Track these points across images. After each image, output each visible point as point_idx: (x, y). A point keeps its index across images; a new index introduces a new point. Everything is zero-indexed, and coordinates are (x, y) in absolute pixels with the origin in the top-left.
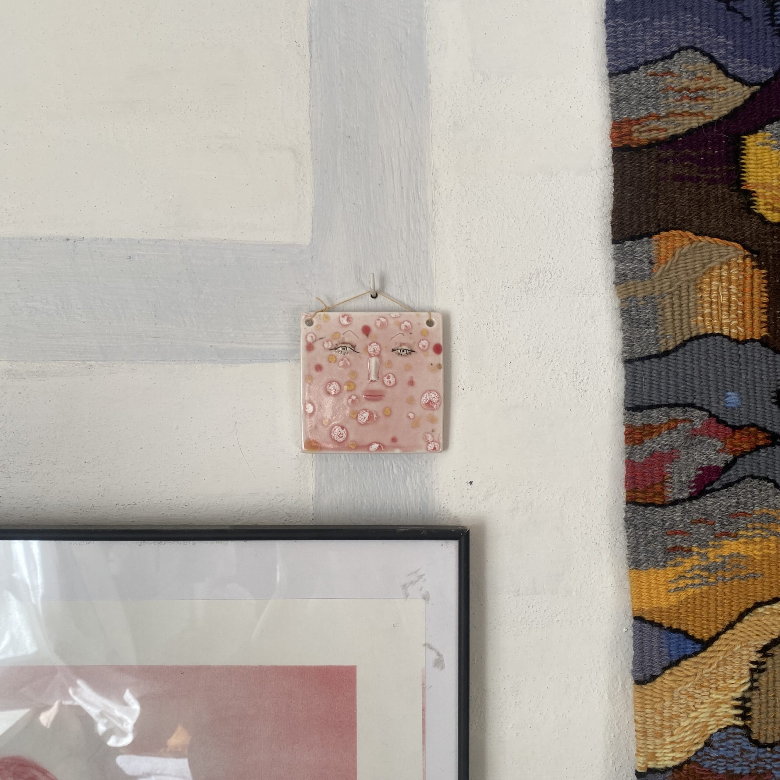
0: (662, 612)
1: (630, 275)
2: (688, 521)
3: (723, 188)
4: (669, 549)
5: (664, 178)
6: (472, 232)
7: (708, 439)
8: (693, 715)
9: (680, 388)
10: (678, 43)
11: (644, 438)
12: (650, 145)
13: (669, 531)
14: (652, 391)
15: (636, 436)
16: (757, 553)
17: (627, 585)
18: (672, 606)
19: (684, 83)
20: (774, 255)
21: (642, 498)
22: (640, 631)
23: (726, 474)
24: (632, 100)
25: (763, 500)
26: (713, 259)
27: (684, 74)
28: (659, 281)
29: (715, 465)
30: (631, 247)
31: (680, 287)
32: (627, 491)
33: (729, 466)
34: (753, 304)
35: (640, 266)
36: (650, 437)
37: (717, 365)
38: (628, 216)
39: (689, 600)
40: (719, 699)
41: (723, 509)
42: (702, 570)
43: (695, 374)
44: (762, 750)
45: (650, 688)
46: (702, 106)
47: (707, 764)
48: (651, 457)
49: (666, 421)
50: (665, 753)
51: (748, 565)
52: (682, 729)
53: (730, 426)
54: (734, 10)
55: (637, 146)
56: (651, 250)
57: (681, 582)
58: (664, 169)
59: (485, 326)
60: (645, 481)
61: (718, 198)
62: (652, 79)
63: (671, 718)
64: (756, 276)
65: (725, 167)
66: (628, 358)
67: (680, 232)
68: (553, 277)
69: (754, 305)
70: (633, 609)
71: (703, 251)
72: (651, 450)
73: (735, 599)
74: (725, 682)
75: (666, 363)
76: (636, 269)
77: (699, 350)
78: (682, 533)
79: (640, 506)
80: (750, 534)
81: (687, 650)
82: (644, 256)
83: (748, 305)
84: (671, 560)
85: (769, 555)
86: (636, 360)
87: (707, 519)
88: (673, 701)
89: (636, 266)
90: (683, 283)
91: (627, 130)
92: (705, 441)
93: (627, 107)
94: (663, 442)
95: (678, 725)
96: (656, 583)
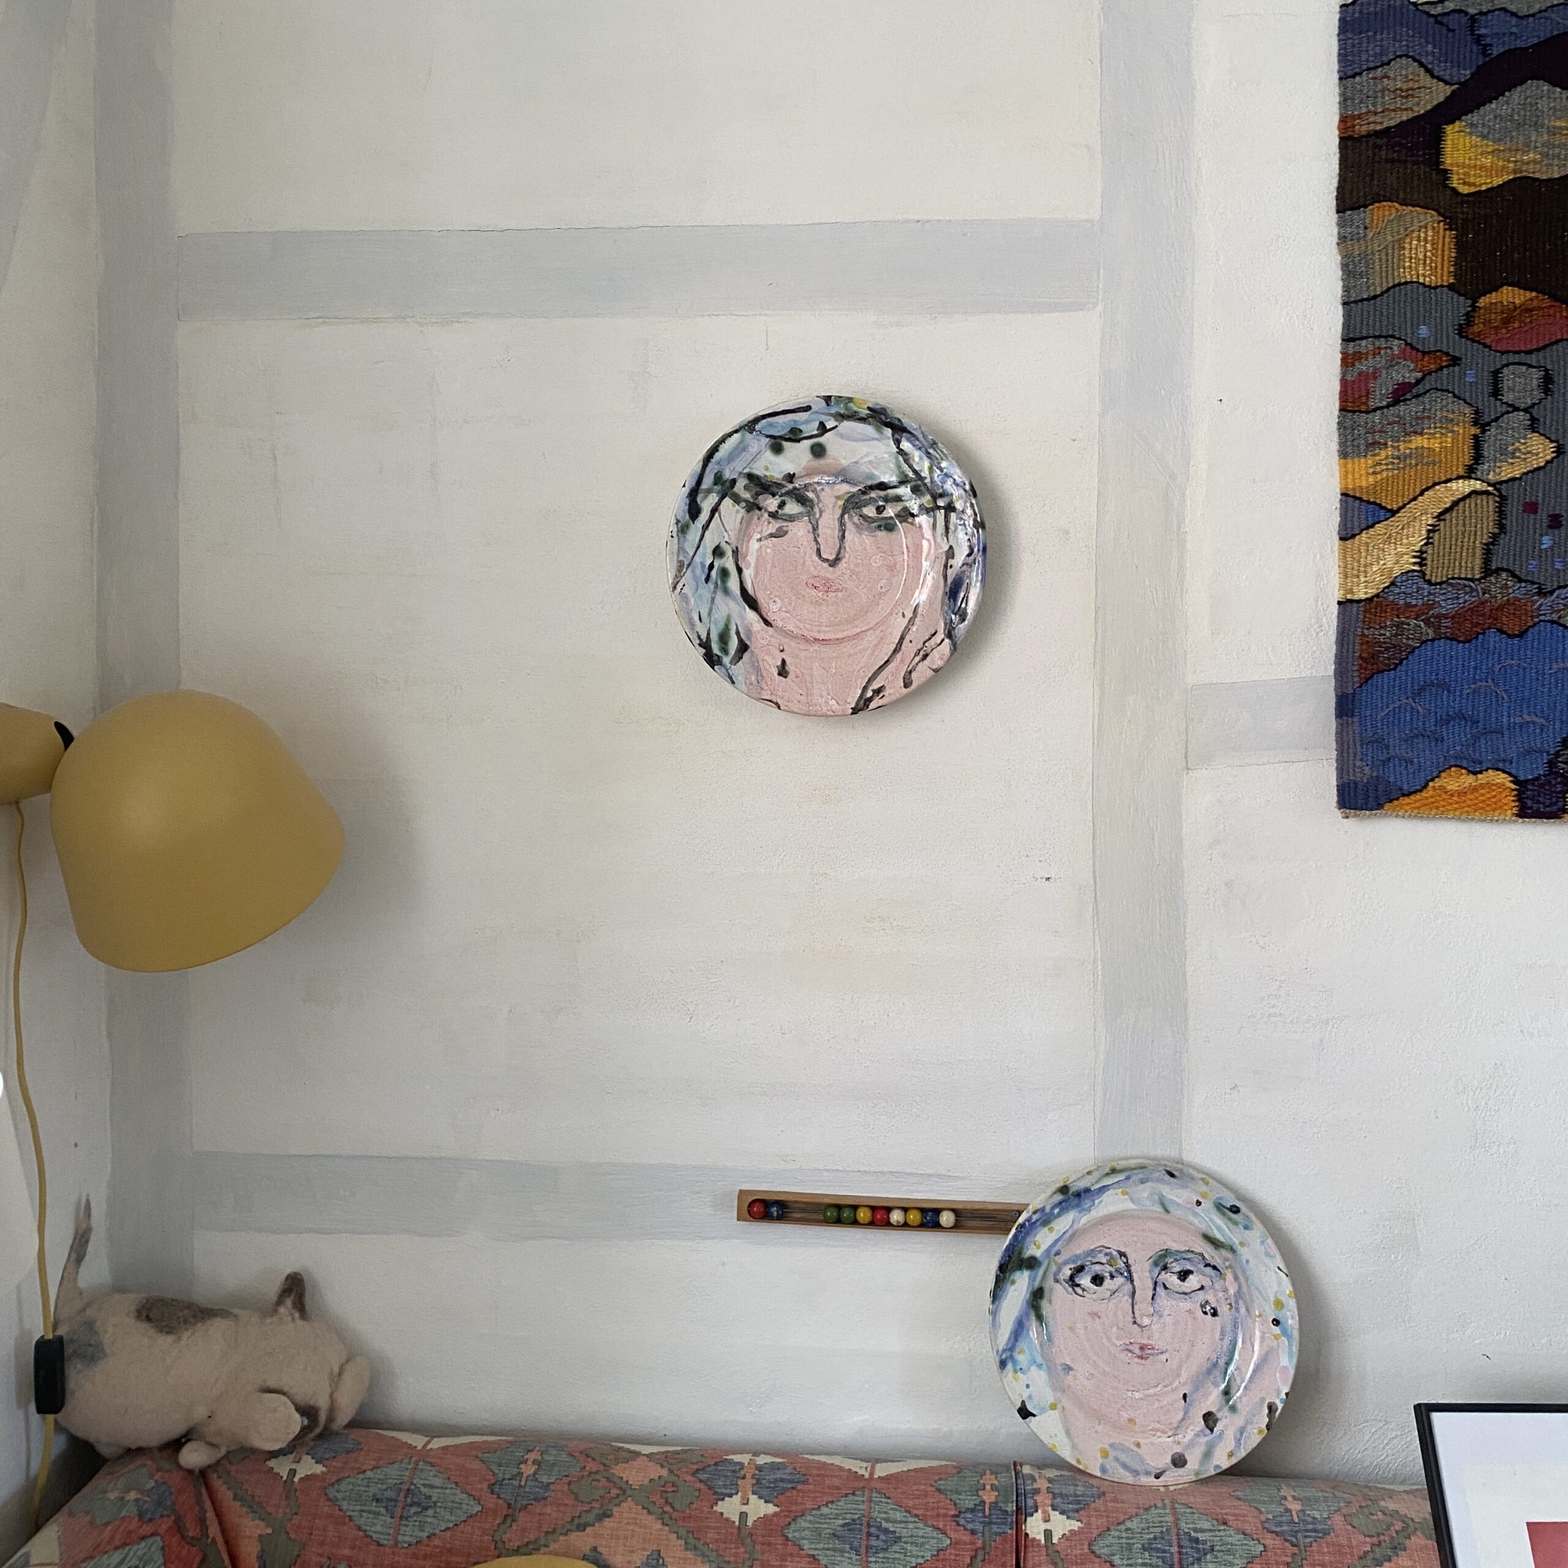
0: (1363, 490)
1: (1349, 237)
2: (1385, 423)
3: (1425, 168)
4: (1370, 443)
5: (1378, 161)
7: (1403, 362)
8: (1382, 562)
9: (1383, 324)
10: (1395, 52)
11: (1355, 362)
12: (1369, 135)
13: (1370, 431)
14: (1363, 326)
15: (1349, 361)
16: (1437, 446)
17: (1338, 471)
18: (1370, 485)
19: (1398, 84)
20: (1463, 220)
21: (1350, 407)
22: (1345, 503)
23: (1416, 388)
24: (1355, 99)
25: (1444, 406)
26: (1414, 224)
27: (1399, 77)
28: (1371, 242)
29: (1408, 381)
30: (1350, 215)
31: (1387, 245)
32: (1341, 403)
33: (1418, 382)
34: (1444, 258)
35: (1357, 230)
36: (1360, 361)
37: (1413, 306)
38: (1349, 192)
39: (1383, 481)
40: (1403, 551)
41: (1412, 414)
42: (1394, 458)
43: (1395, 313)
44: (1432, 587)
45: (1351, 543)
46: (1411, 103)
48: (1359, 376)
49: (1372, 349)
50: (1360, 589)
51: (1430, 455)
52: (1374, 573)
53: (1422, 352)
54: (1441, 24)
55: (1358, 137)
56: (1366, 218)
57: (1378, 467)
58: (1379, 154)
60: (1354, 394)
61: (1420, 176)
63: (1366, 566)
64: (1447, 236)
65: (1427, 151)
66: (1345, 301)
67: (1389, 203)
70: (1341, 488)
71: (1406, 218)
72: (1359, 371)
73: (1418, 480)
74: (1408, 540)
75: (1373, 304)
76: (1354, 233)
77: (1400, 294)
78: (1380, 431)
79: (1349, 412)
80: (1432, 432)
81: (1380, 516)
82: (1361, 222)
83: (1439, 259)
84: (1371, 451)
85: (1446, 447)
86: (1352, 302)
87: (1400, 421)
88: (1368, 553)
89: (1354, 230)
90: (1390, 243)
91: (1350, 124)
92: (1401, 363)
93: (1352, 106)
94: (1369, 365)
95: (1370, 570)
96: (1359, 468)
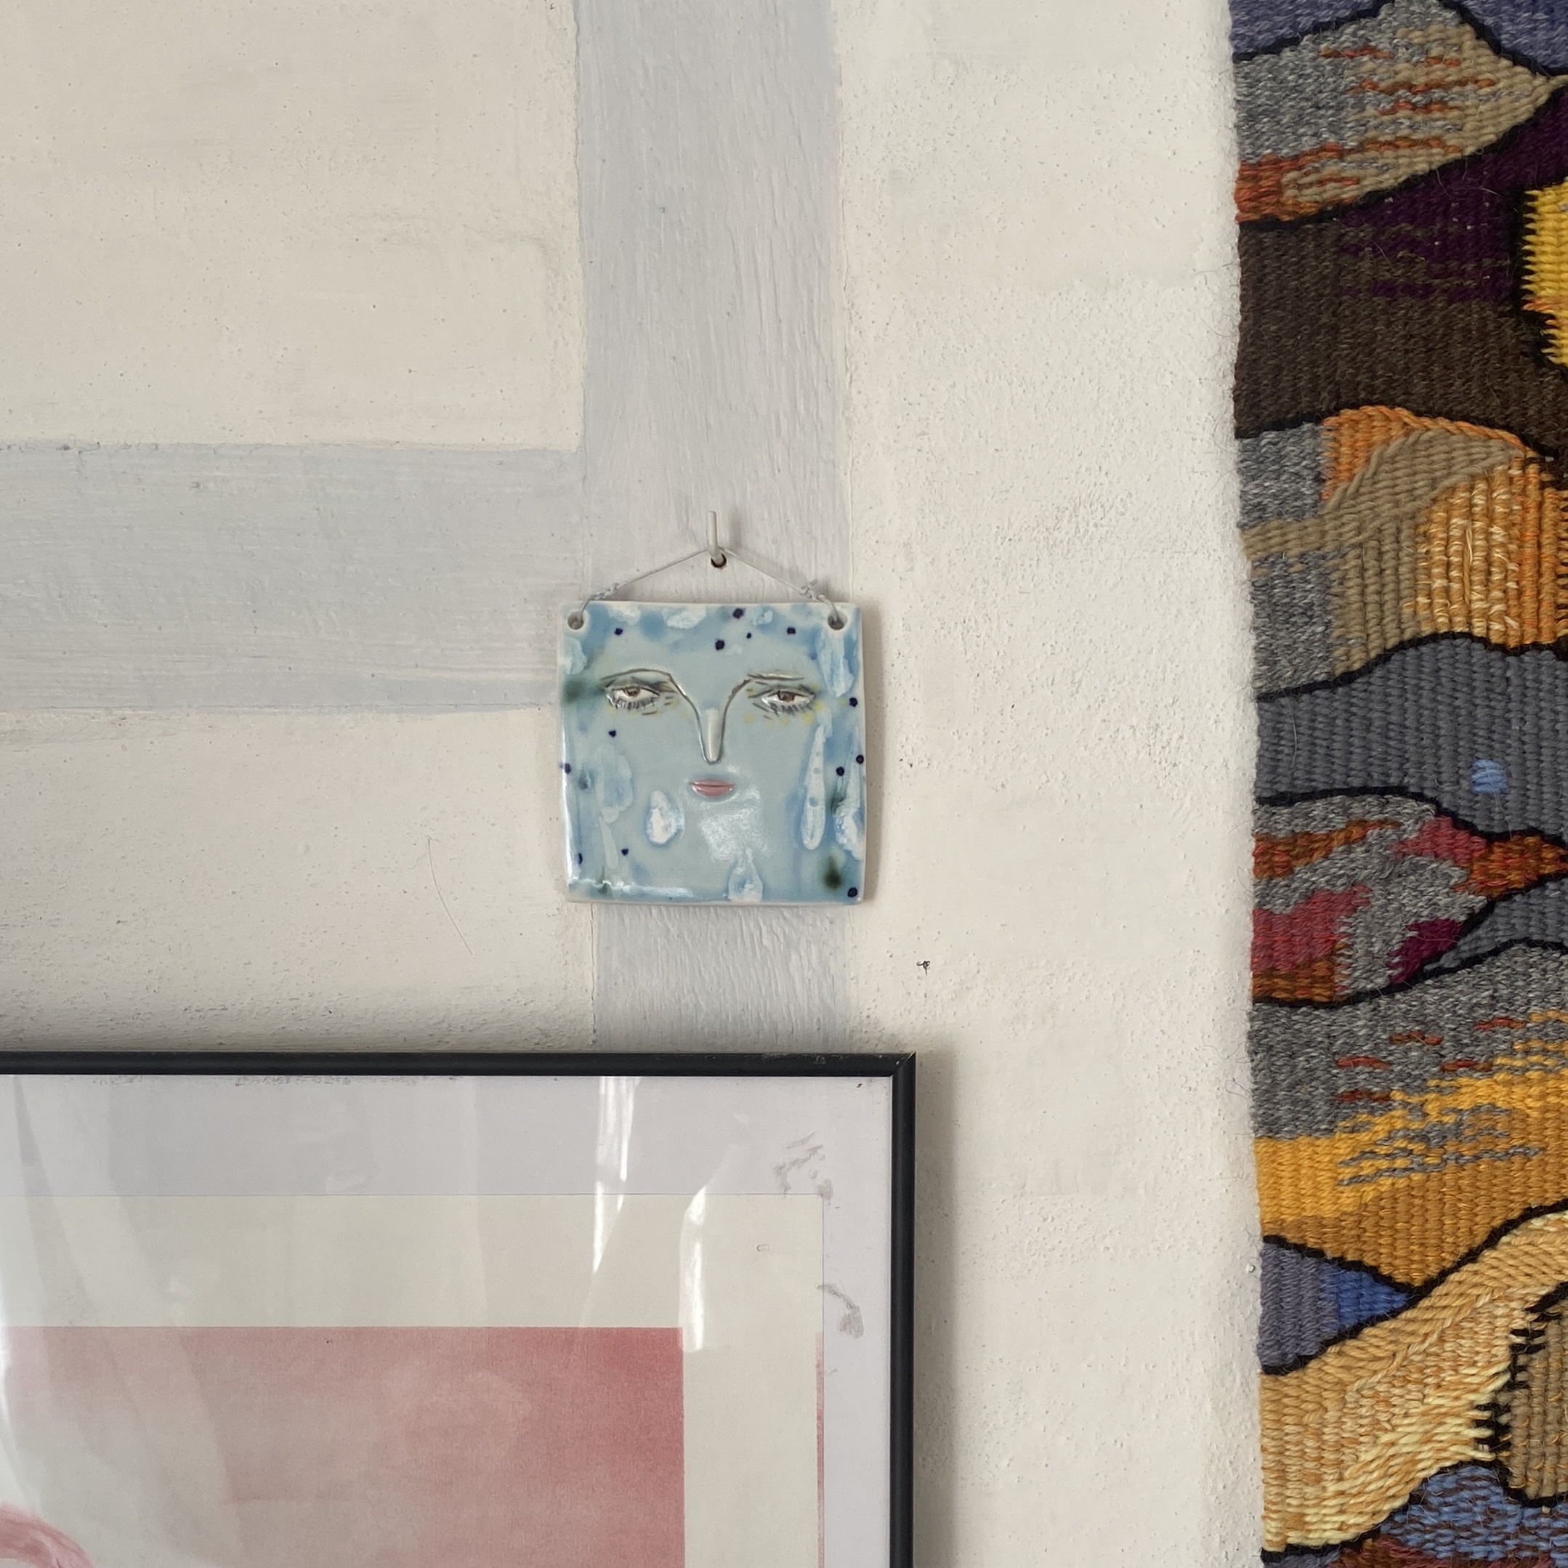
0: (1325, 1226)
1: (1272, 507)
2: (1384, 1037)
3: (1482, 309)
4: (1342, 1095)
5: (1351, 289)
6: (931, 417)
7: (1432, 862)
8: (1386, 1438)
9: (1374, 753)
11: (1294, 863)
12: (1323, 215)
13: (1342, 1060)
14: (1315, 760)
15: (1276, 859)
16: (1531, 1105)
17: (1250, 1169)
18: (1344, 1213)
19: (1401, 71)
21: (1285, 990)
22: (1276, 1266)
23: (1469, 938)
24: (1283, 114)
25: (1548, 991)
26: (1454, 469)
27: (1402, 50)
28: (1335, 519)
29: (1446, 917)
30: (1275, 444)
31: (1380, 531)
32: (1255, 976)
33: (1475, 920)
34: (1540, 566)
35: (1295, 486)
36: (1308, 859)
37: (1457, 703)
38: (1270, 376)
40: (1442, 1406)
41: (1461, 1012)
42: (1411, 1140)
43: (1407, 723)
44: (1530, 1512)
45: (1294, 1382)
46: (1439, 123)
47: (1414, 1539)
48: (1307, 903)
49: (1342, 826)
50: (1325, 1515)
51: (1513, 1129)
52: (1362, 1467)
53: (1482, 834)
55: (1292, 218)
56: (1320, 450)
57: (1366, 1164)
58: (1351, 268)
59: (960, 627)
61: (1470, 331)
62: (1329, 64)
63: (1339, 1447)
64: (1548, 504)
65: (1487, 262)
66: (1264, 690)
67: (1383, 409)
68: (1108, 516)
69: (1543, 568)
70: (1263, 1220)
71: (1432, 451)
72: (1307, 889)
73: (1482, 1201)
74: (1457, 1373)
75: (1346, 699)
76: (1286, 494)
77: (1419, 669)
79: (1280, 1006)
80: (1518, 1063)
81: (1376, 1306)
82: (1304, 463)
83: (1529, 570)
84: (1344, 1119)
85: (1558, 1108)
86: (1280, 695)
87: (1424, 1033)
88: (1345, 1410)
89: (1286, 486)
90: (1387, 522)
91: (1270, 183)
92: (1424, 866)
93: (1272, 131)
94: (1334, 870)
95: (1353, 1460)
96: (1311, 1167)
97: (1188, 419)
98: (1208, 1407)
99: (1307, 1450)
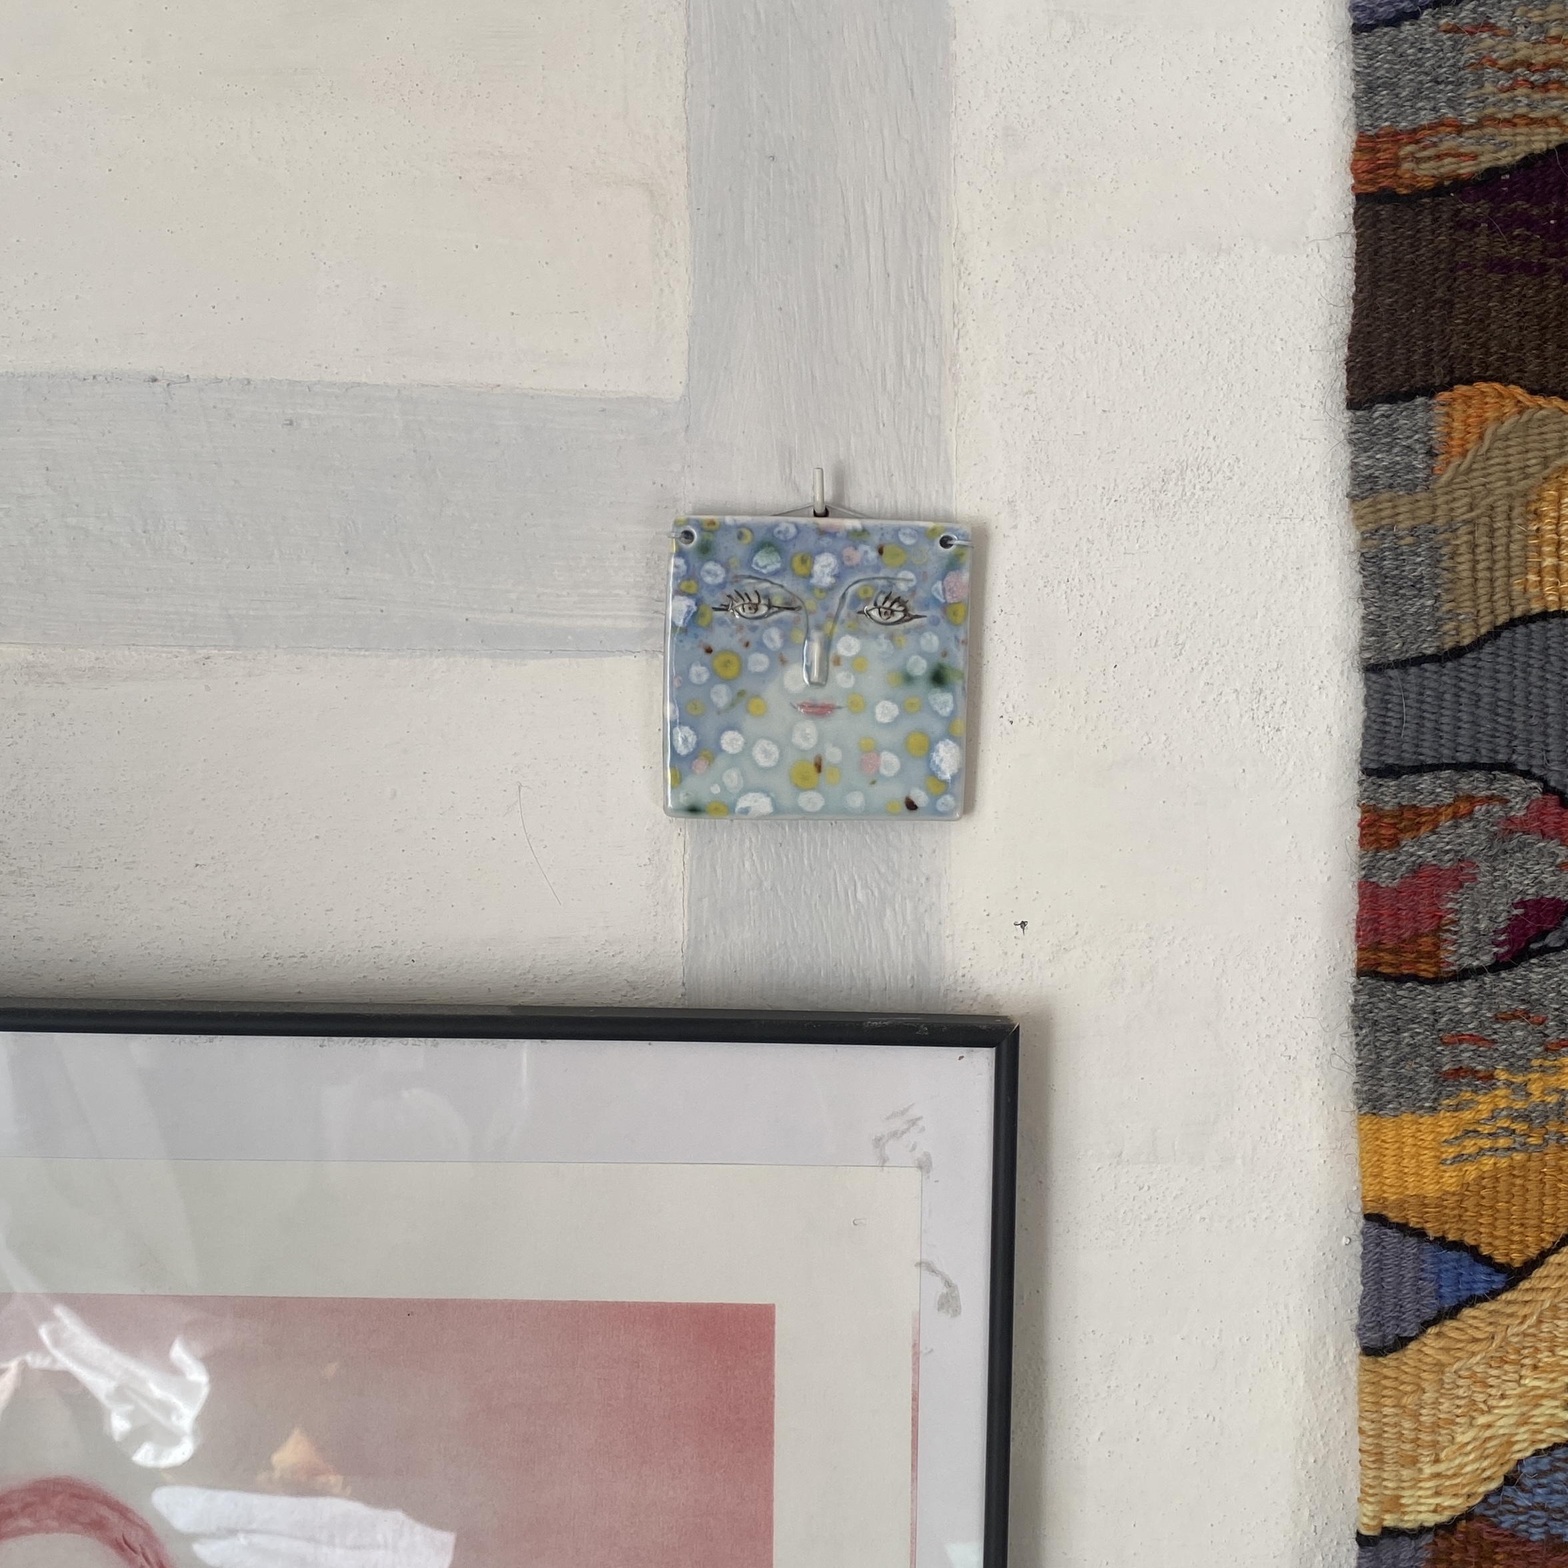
0: (1426, 1206)
1: (1384, 479)
2: (1489, 1015)
4: (1446, 1073)
5: (1466, 265)
6: (1039, 376)
7: (1539, 841)
8: (1482, 1420)
9: (1483, 729)
11: (1400, 836)
12: (1438, 190)
13: (1446, 1037)
14: (1423, 733)
15: (1383, 831)
17: (1353, 1146)
18: (1448, 1193)
19: (1519, 50)
21: (1391, 965)
22: (1378, 1245)
24: (1403, 88)
26: (1566, 448)
27: (1521, 29)
28: (1447, 494)
29: (1552, 895)
30: (1388, 417)
31: (1492, 508)
32: (1360, 949)
35: (1407, 459)
36: (1415, 833)
37: (1565, 681)
38: (1385, 349)
39: (1484, 1182)
40: (1539, 1388)
41: (1565, 991)
42: (1514, 1119)
43: (1516, 700)
45: (1394, 1363)
46: (1557, 103)
47: (1507, 1521)
48: (1414, 877)
49: (1450, 801)
50: (1420, 1497)
52: (1459, 1449)
55: (1409, 192)
56: (1432, 424)
57: (1469, 1143)
58: (1467, 243)
59: (1063, 586)
60: (1400, 928)
62: (1449, 39)
63: (1436, 1427)
66: (1372, 661)
67: (1497, 386)
68: (1214, 480)
70: (1364, 1197)
71: (1544, 429)
72: (1414, 862)
74: (1554, 1355)
75: (1453, 674)
76: (1398, 467)
77: (1529, 646)
78: (1474, 1039)
79: (1385, 981)
81: (1475, 1286)
82: (1416, 437)
84: (1448, 1097)
86: (1389, 666)
87: (1529, 1013)
88: (1442, 1391)
89: (1398, 458)
90: (1500, 500)
91: (1387, 156)
92: (1531, 845)
93: (1391, 104)
94: (1442, 845)
95: (1449, 1441)
96: (1415, 1145)
97: (1298, 386)
98: (1301, 1382)
99: (1404, 1432)
